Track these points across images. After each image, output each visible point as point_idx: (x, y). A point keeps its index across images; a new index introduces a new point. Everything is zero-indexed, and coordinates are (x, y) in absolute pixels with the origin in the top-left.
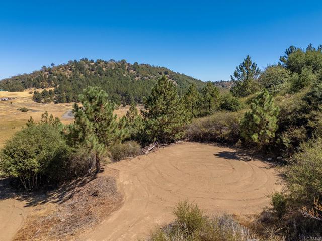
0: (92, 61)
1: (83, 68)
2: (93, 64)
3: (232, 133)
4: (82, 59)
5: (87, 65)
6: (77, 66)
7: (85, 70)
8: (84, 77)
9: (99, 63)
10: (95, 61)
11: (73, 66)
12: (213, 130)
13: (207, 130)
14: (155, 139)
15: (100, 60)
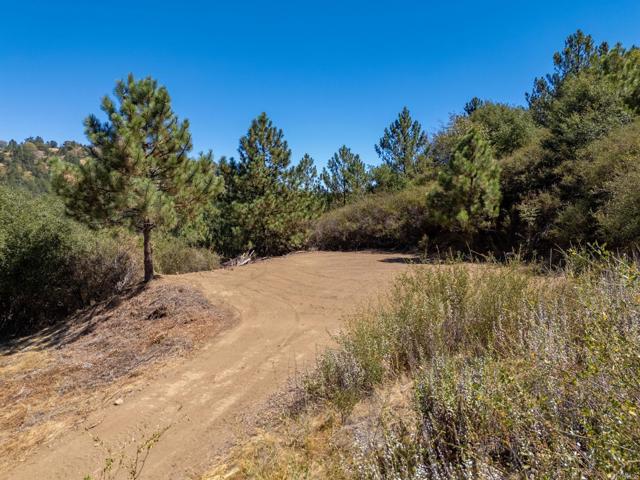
0: (53, 145)
1: (33, 158)
2: (56, 150)
3: (407, 226)
4: (30, 140)
5: (41, 153)
6: (16, 153)
7: (36, 162)
8: (33, 178)
9: (70, 149)
10: (60, 144)
11: (8, 154)
12: (369, 223)
13: (354, 226)
14: (250, 245)
15: (73, 143)
